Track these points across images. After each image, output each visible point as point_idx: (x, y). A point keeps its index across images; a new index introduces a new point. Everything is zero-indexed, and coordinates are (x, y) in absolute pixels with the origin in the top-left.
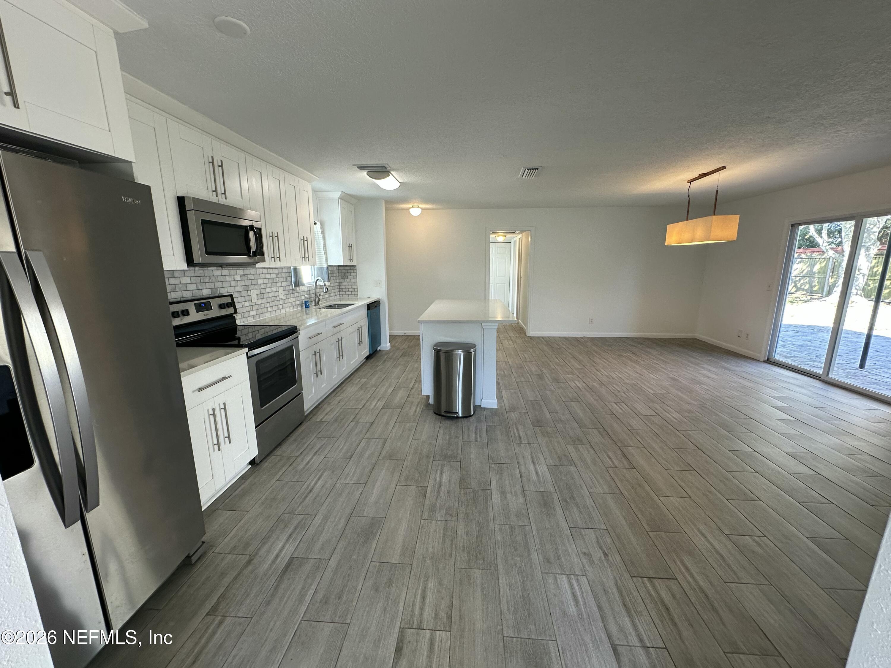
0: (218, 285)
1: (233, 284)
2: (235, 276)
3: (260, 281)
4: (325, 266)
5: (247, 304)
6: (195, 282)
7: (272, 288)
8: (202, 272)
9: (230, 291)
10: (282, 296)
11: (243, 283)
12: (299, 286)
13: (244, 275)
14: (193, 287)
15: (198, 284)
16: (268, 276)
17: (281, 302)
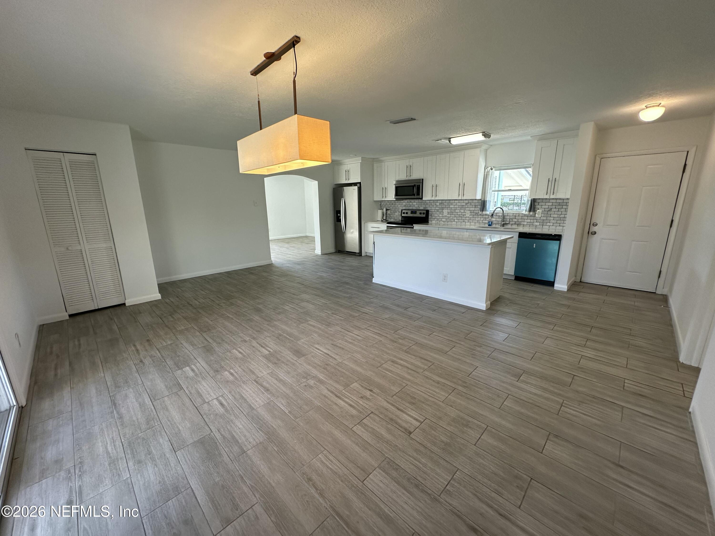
0: (427, 206)
1: (434, 206)
2: (437, 203)
3: (451, 206)
5: (441, 215)
7: (460, 210)
9: (428, 209)
10: (467, 215)
11: (440, 206)
12: (483, 211)
14: (415, 206)
16: (460, 204)
17: (467, 219)
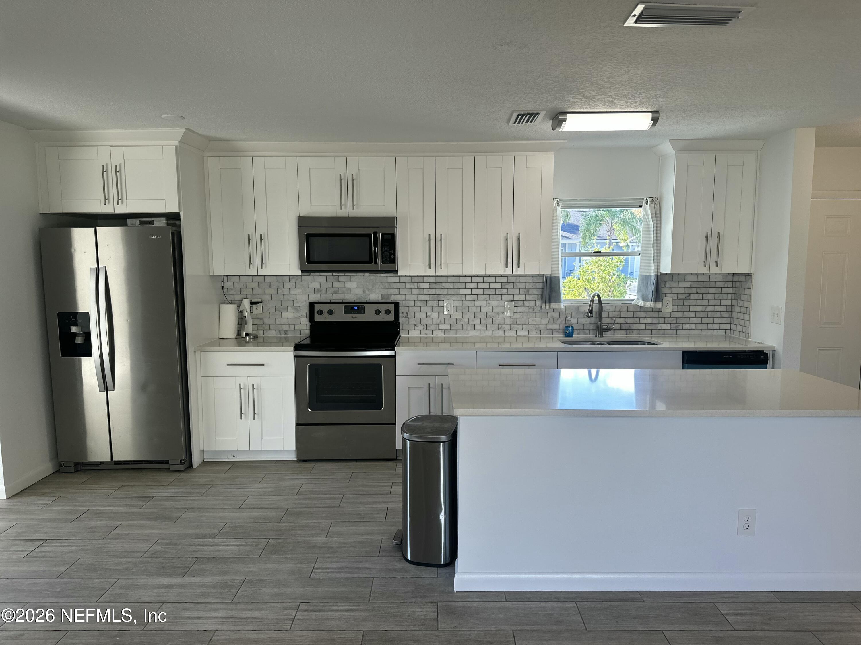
1: (415, 291)
2: (421, 284)
3: (462, 292)
4: (653, 274)
5: (435, 315)
6: (362, 286)
7: (489, 302)
8: (372, 278)
9: (397, 298)
11: (433, 292)
12: (550, 302)
13: (435, 283)
14: (360, 291)
15: (366, 289)
16: (486, 286)
17: (508, 321)
